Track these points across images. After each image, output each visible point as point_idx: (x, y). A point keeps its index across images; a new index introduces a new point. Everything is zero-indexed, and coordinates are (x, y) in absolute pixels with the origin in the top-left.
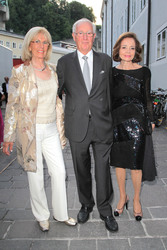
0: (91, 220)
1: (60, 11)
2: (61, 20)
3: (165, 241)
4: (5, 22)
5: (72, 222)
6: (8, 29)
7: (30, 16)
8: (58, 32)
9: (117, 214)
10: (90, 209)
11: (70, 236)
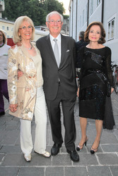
0: (60, 153)
1: (40, 5)
2: (41, 11)
3: (111, 168)
4: (2, 12)
5: (48, 154)
6: (3, 17)
7: (19, 8)
8: (39, 20)
9: (78, 149)
10: (60, 146)
11: (45, 165)
